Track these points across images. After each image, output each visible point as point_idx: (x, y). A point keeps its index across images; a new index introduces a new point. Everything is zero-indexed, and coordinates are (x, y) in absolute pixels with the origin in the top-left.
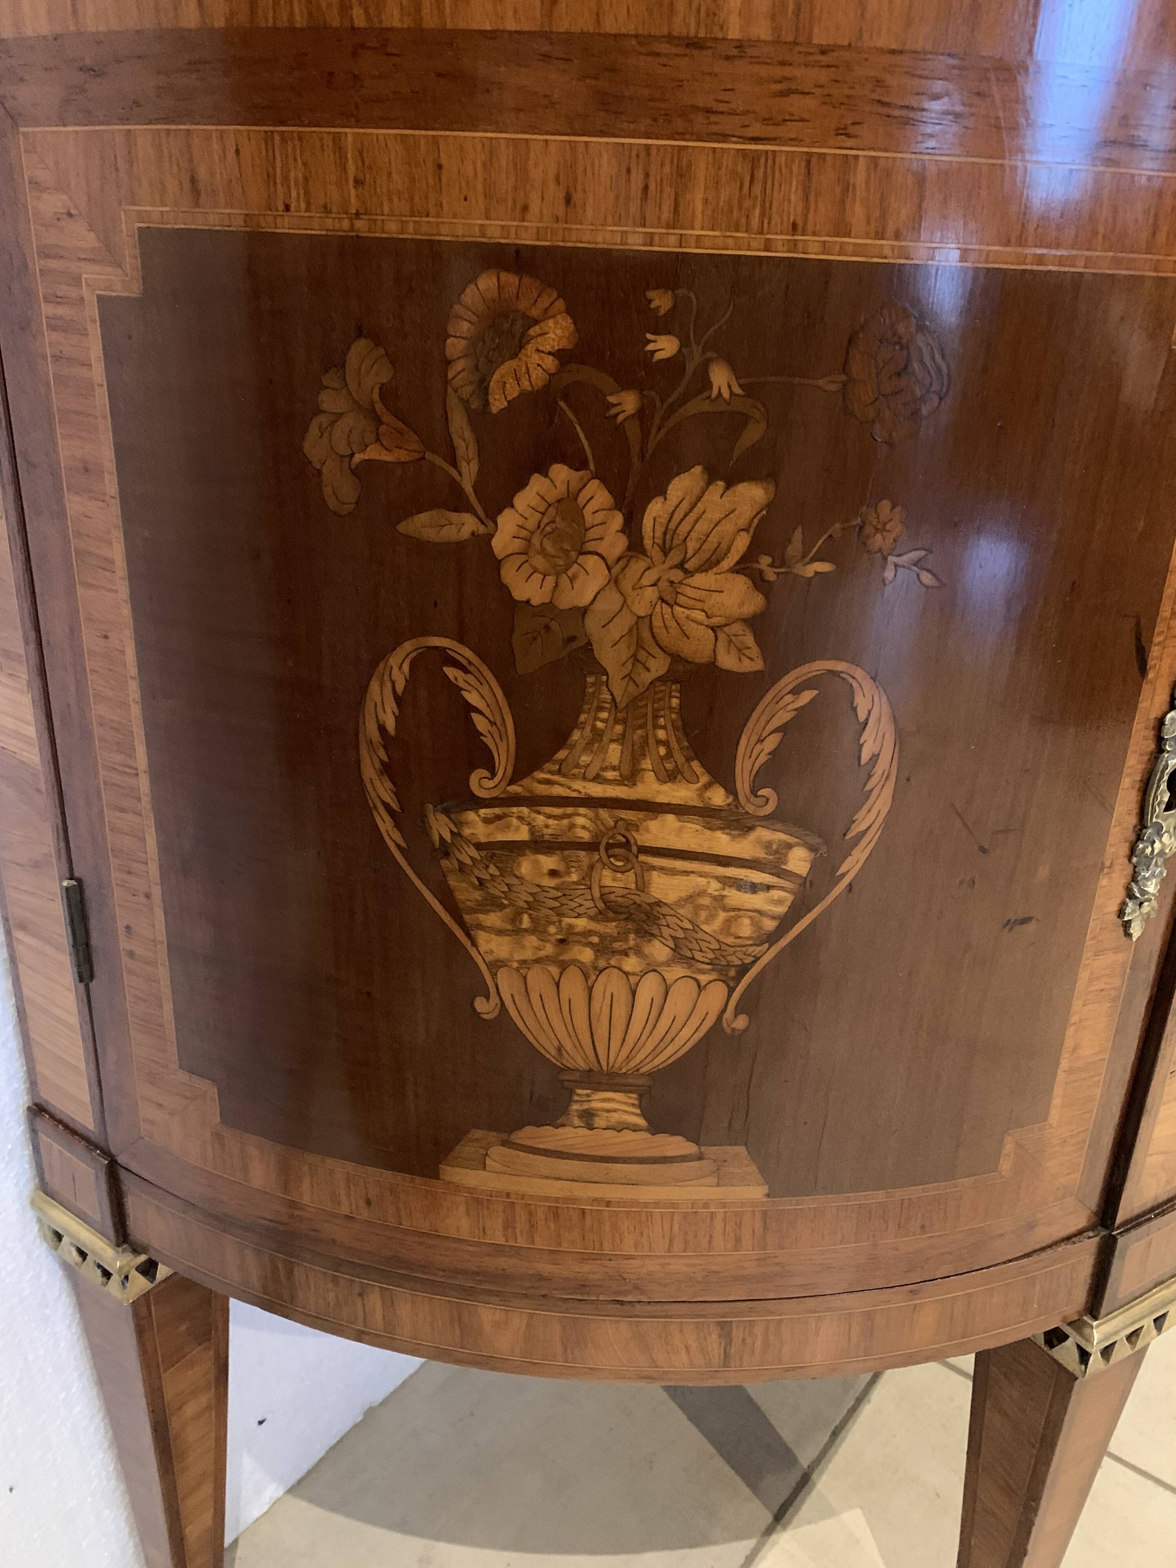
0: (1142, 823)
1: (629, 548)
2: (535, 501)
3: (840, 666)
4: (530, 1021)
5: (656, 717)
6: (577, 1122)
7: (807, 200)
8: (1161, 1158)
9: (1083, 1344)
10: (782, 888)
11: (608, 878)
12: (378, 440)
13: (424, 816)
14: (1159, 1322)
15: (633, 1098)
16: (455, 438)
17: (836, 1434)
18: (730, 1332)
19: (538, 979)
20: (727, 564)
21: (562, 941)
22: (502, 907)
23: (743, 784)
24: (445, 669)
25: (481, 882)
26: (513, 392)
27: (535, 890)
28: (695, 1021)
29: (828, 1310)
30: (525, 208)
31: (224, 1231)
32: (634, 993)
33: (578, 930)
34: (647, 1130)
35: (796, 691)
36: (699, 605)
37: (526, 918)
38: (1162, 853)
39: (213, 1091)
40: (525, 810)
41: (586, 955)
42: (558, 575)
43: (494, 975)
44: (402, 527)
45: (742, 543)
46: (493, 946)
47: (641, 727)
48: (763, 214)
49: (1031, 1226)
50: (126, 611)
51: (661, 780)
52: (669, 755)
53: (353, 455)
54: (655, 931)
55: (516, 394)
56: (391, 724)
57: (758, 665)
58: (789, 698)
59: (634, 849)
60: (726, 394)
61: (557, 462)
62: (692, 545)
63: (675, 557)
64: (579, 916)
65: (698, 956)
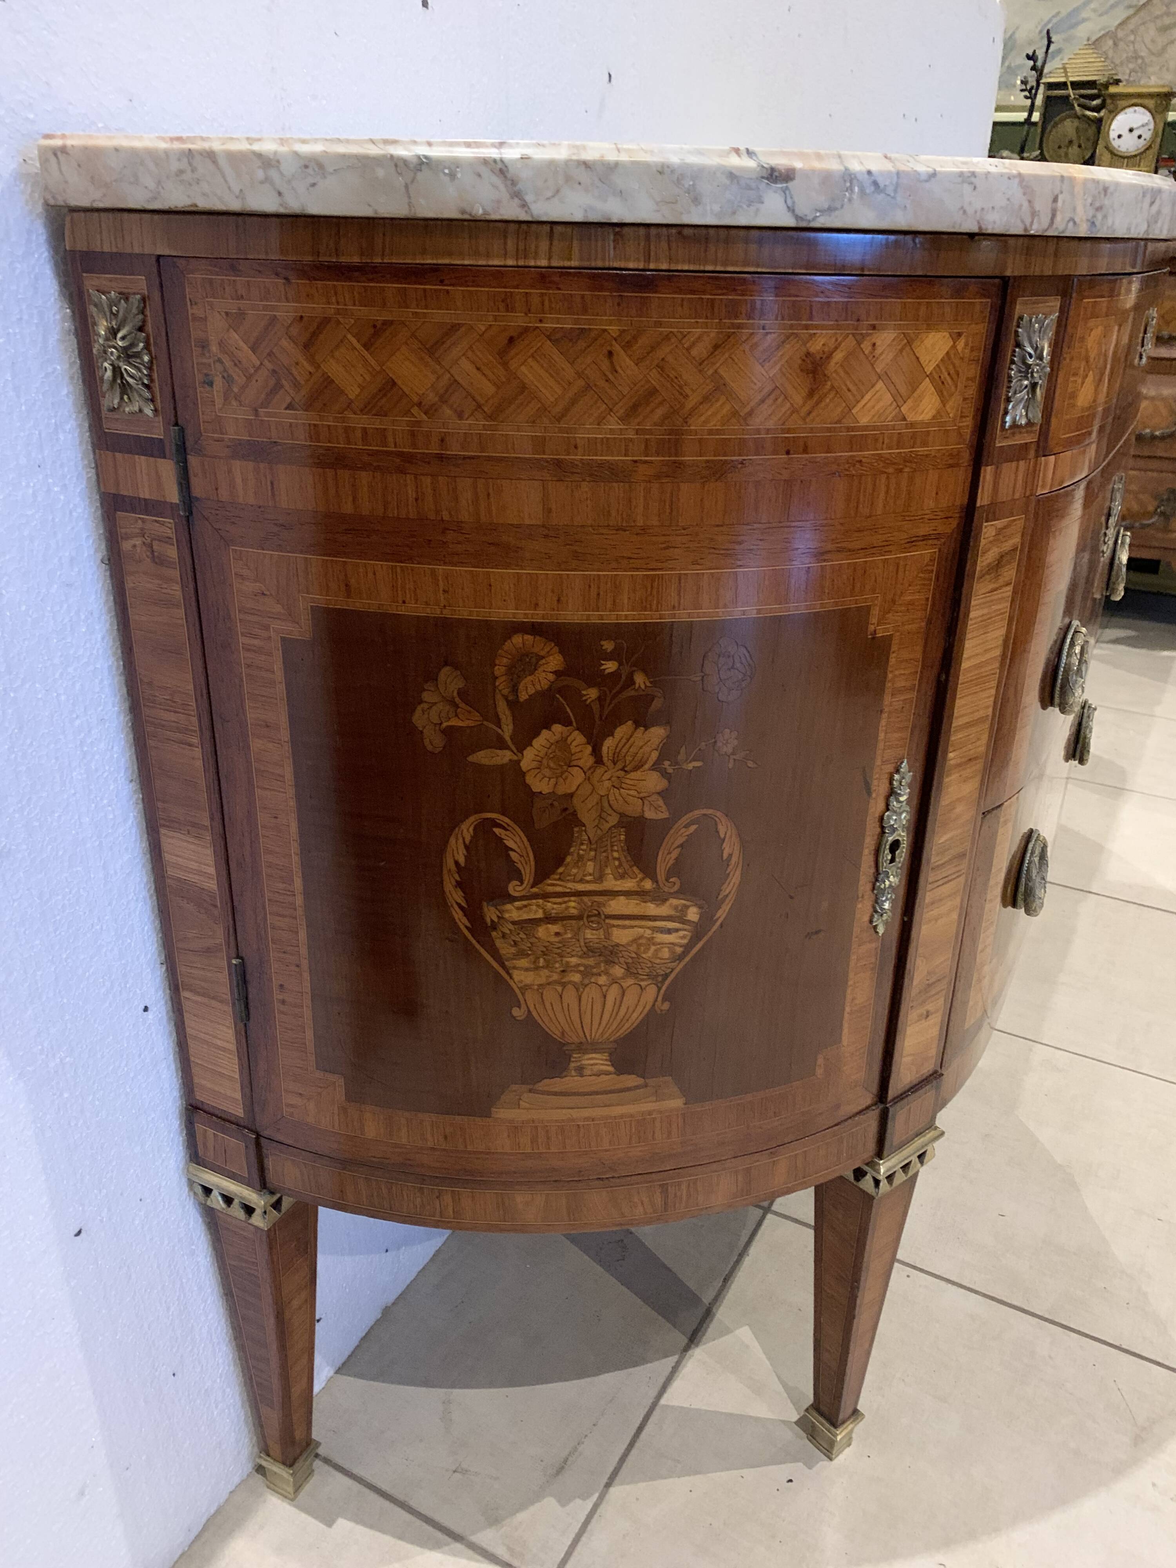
0: (877, 872)
1: (596, 762)
2: (544, 743)
3: (710, 811)
4: (546, 1019)
5: (612, 846)
6: (573, 1073)
7: (679, 595)
8: (910, 1058)
9: (875, 1175)
10: (685, 930)
11: (589, 934)
12: (456, 715)
13: (481, 908)
14: (921, 1157)
15: (605, 1056)
16: (500, 714)
17: (726, 1280)
18: (667, 1190)
19: (549, 995)
20: (647, 766)
21: (563, 971)
22: (528, 955)
23: (661, 874)
24: (494, 829)
25: (515, 943)
26: (531, 691)
27: (548, 944)
28: (640, 1009)
29: (724, 1169)
30: (537, 605)
31: (344, 1169)
32: (605, 997)
33: (572, 964)
34: (615, 1073)
35: (686, 826)
36: (632, 788)
37: (541, 960)
38: (890, 886)
39: (341, 1081)
40: (541, 901)
41: (576, 978)
42: (557, 778)
43: (523, 994)
44: (470, 759)
45: (655, 755)
46: (522, 978)
47: (604, 852)
48: (658, 603)
49: (838, 1106)
50: (292, 803)
51: (616, 879)
52: (620, 865)
53: (441, 724)
54: (616, 960)
55: (533, 691)
56: (462, 860)
57: (665, 815)
58: (684, 830)
59: (603, 917)
60: (643, 687)
61: (555, 723)
62: (628, 758)
63: (620, 765)
64: (573, 956)
65: (640, 971)
